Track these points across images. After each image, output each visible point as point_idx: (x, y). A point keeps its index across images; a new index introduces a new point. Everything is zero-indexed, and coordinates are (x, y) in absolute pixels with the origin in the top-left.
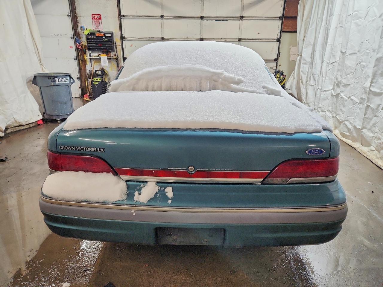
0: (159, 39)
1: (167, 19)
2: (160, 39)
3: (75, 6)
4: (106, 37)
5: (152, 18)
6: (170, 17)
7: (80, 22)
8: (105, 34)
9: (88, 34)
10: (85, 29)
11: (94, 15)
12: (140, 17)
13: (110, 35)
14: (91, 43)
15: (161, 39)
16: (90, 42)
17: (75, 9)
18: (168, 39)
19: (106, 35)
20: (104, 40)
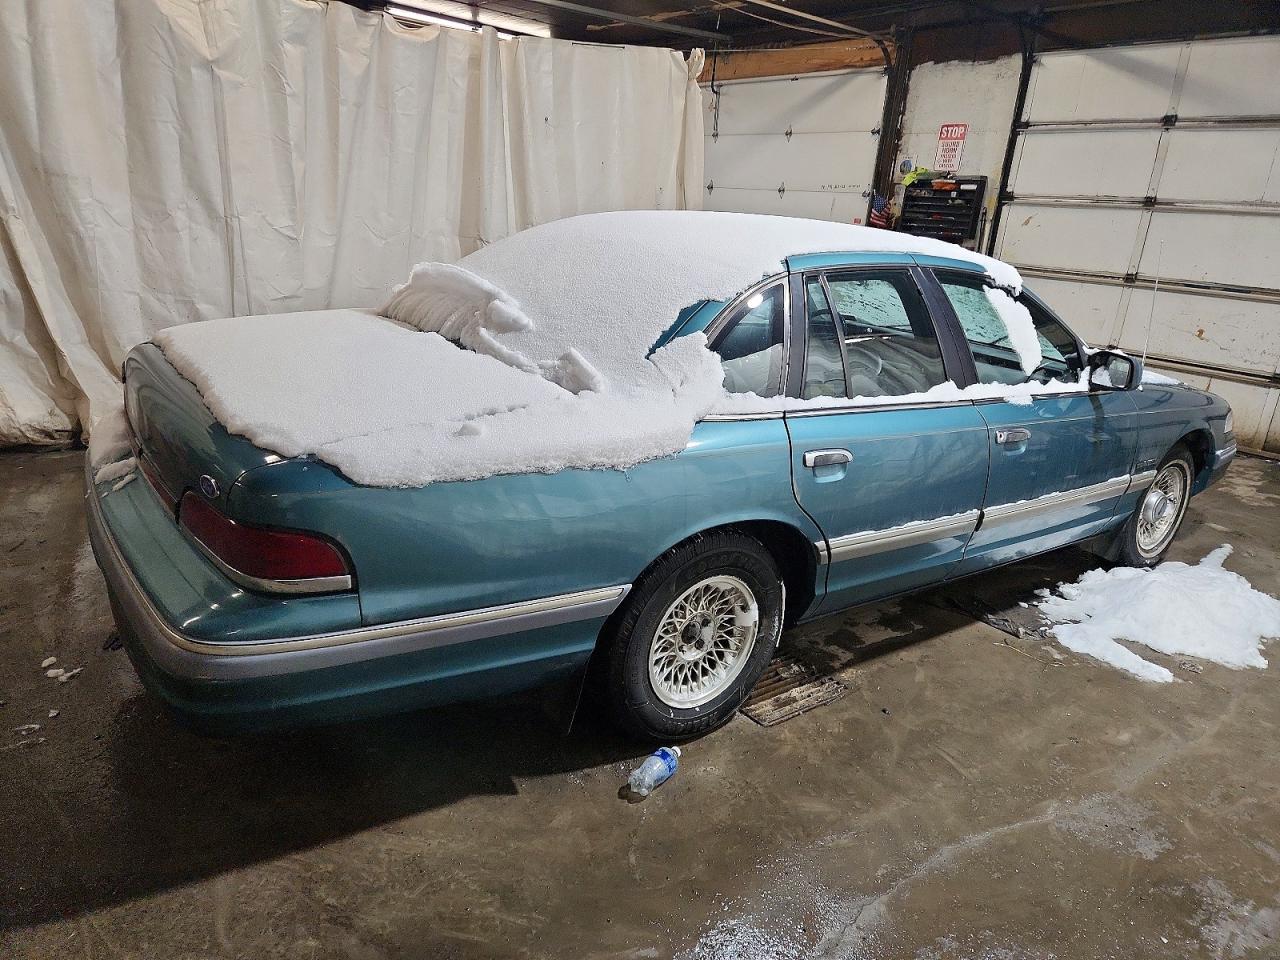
0: (1133, 202)
1: (1190, 127)
2: (1139, 202)
3: (905, 104)
4: (961, 193)
5: (1125, 128)
6: (1201, 123)
7: (904, 151)
8: (960, 182)
9: (913, 185)
10: (913, 169)
11: (948, 126)
12: (1086, 125)
13: (973, 187)
14: (915, 209)
15: (1143, 202)
16: (912, 206)
17: (903, 114)
18: (1172, 204)
19: (963, 187)
20: (950, 201)
